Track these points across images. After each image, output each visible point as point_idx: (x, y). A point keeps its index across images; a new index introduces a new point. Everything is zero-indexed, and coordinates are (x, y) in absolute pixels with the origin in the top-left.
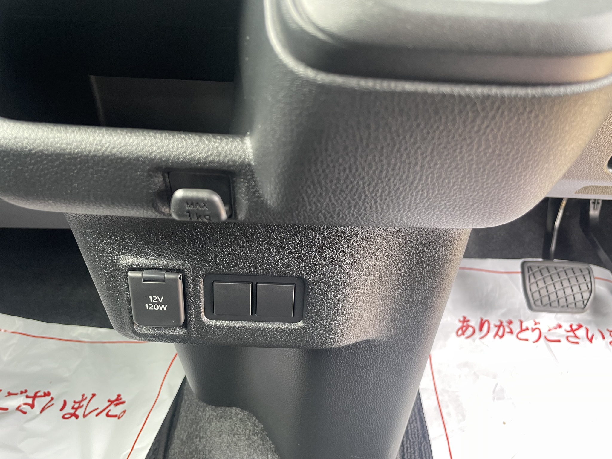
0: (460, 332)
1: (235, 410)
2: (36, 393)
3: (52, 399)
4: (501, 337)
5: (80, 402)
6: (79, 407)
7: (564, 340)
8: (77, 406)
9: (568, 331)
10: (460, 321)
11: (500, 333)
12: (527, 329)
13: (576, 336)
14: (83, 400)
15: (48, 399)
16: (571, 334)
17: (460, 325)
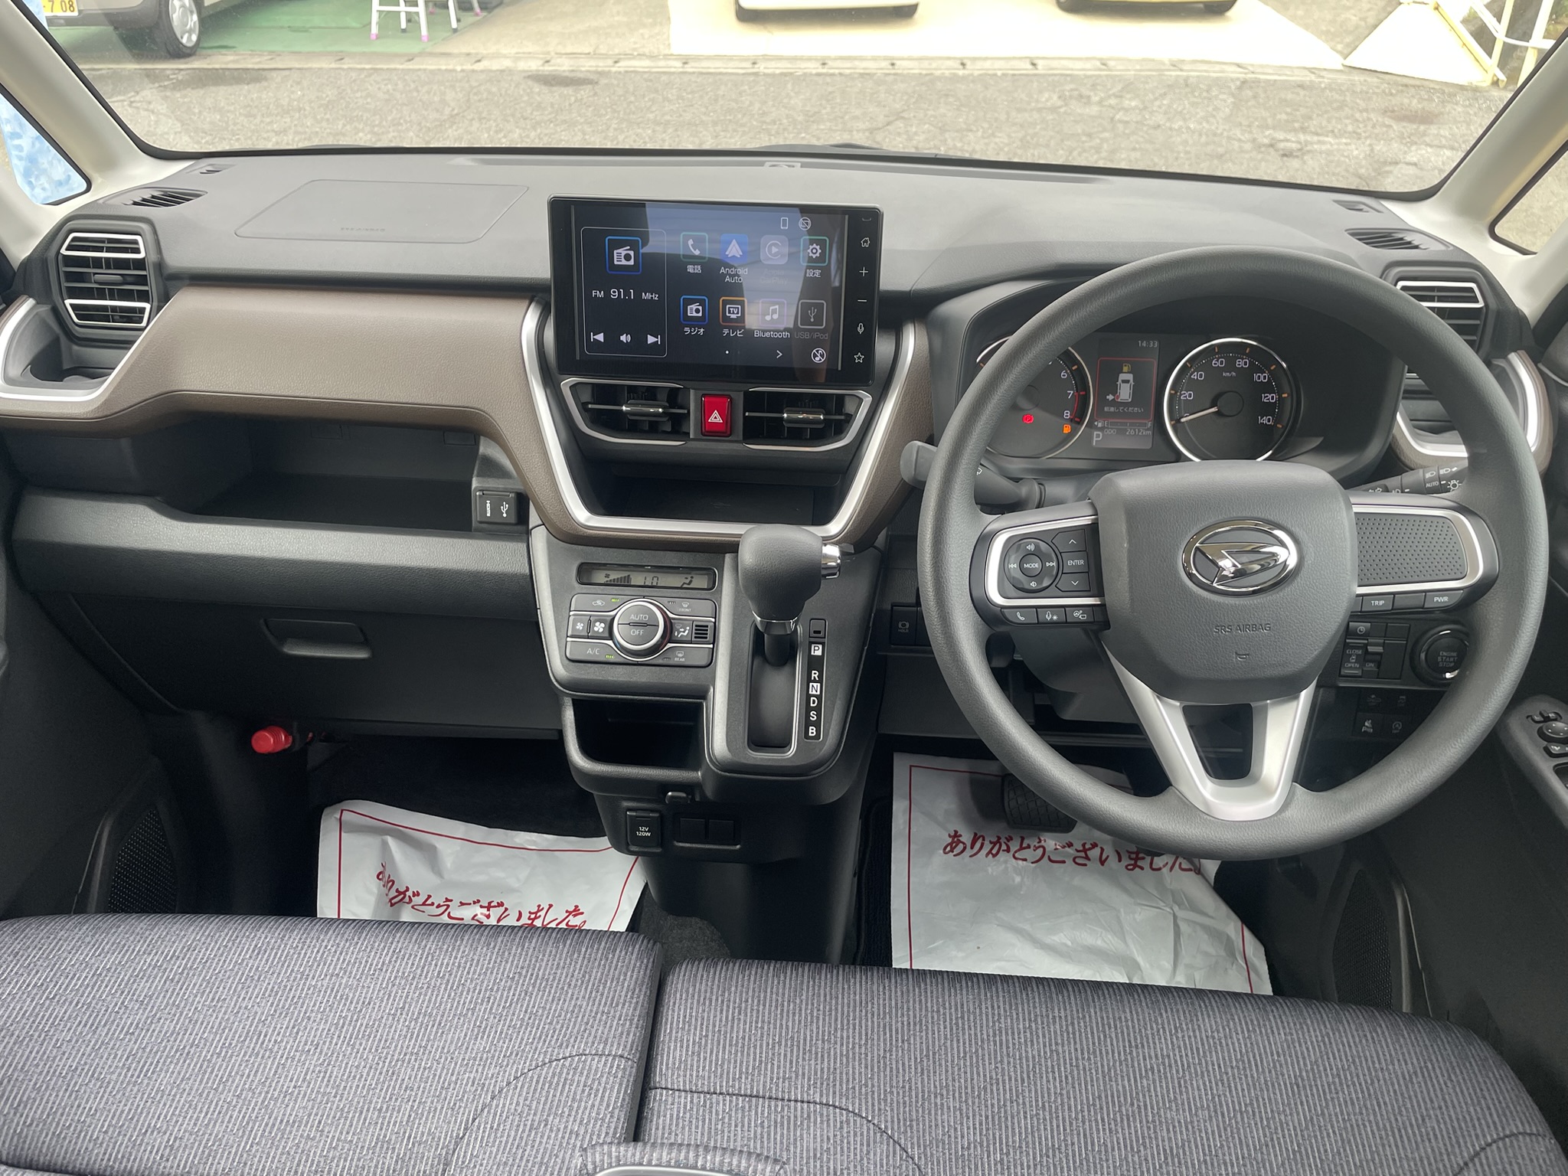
0: (948, 849)
1: (694, 920)
2: (490, 903)
3: (506, 909)
4: (994, 856)
5: (536, 913)
6: (536, 918)
7: (1070, 862)
8: (533, 916)
9: (1078, 851)
10: (950, 836)
11: (994, 852)
12: (1029, 847)
13: (1087, 858)
14: (539, 911)
15: (502, 909)
16: (1083, 854)
17: (950, 840)
